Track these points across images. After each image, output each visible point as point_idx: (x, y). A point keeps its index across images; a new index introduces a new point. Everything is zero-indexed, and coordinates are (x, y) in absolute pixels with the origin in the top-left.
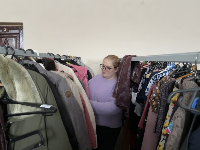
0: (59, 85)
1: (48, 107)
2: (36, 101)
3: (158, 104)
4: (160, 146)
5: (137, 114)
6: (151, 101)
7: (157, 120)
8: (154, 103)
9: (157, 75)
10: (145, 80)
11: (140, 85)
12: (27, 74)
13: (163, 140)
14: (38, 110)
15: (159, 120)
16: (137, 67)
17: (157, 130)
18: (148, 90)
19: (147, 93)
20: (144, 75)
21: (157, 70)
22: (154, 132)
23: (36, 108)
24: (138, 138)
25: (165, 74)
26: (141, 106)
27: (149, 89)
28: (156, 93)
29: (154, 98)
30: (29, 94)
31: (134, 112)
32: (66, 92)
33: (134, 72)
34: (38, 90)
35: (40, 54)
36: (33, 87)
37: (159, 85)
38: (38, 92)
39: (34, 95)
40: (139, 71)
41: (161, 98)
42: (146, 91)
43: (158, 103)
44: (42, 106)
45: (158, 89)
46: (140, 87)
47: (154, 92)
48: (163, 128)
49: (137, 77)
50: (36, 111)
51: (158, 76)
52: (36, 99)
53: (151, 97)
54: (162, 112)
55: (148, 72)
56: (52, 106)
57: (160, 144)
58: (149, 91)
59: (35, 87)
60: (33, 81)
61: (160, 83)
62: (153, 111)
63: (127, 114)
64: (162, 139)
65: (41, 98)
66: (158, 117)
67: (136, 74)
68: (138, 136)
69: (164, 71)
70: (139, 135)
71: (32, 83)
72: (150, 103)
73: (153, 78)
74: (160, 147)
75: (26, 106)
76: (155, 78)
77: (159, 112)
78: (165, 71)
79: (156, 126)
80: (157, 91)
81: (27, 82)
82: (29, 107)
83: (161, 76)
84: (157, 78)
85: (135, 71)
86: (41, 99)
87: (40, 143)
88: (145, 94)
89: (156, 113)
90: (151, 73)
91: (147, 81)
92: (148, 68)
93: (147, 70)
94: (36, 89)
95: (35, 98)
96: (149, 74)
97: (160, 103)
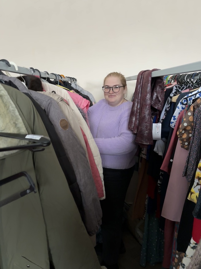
0: (50, 111)
1: (37, 137)
2: (19, 130)
3: (190, 138)
4: (192, 193)
5: (157, 153)
6: (180, 133)
7: (189, 159)
8: (185, 136)
9: (187, 97)
10: (169, 105)
11: (163, 112)
12: (2, 90)
13: (197, 185)
14: (23, 143)
15: (191, 159)
16: (160, 86)
17: (188, 173)
18: (174, 119)
19: (173, 122)
20: (169, 98)
21: (188, 90)
22: (184, 176)
23: (18, 140)
24: (159, 185)
25: (199, 95)
26: (164, 142)
27: (176, 118)
28: (188, 122)
29: (185, 129)
30: (7, 120)
31: (154, 150)
32: (62, 121)
33: (155, 94)
34: (20, 115)
35: (19, 67)
36: (13, 110)
37: (192, 109)
38: (21, 117)
39: (14, 121)
40: (161, 92)
41: (195, 129)
42: (172, 120)
43: (190, 135)
44: (28, 137)
45: (190, 116)
46: (163, 116)
47: (185, 119)
48: (198, 169)
49: (159, 101)
50: (19, 145)
51: (189, 98)
52: (18, 128)
53: (180, 127)
54: (196, 147)
55: (174, 94)
56: (43, 136)
57: (193, 190)
58: (176, 120)
59: (15, 110)
60: (13, 101)
61: (194, 107)
62: (183, 147)
63: (143, 154)
64: (195, 184)
65: (25, 127)
66: (189, 155)
67: (157, 97)
68: (159, 182)
69: (197, 91)
70: (161, 181)
71: (11, 104)
72: (179, 136)
73: (182, 102)
74: (193, 195)
75: (4, 138)
76: (184, 101)
77: (191, 147)
78: (199, 91)
79: (187, 167)
80: (190, 118)
81: (3, 101)
82: (9, 140)
83: (193, 98)
84: (187, 101)
85: (156, 92)
86: (25, 129)
87: (28, 189)
88: (171, 125)
89: (187, 149)
90: (178, 95)
91: (172, 107)
92: (175, 88)
93: (174, 91)
94: (17, 113)
95: (17, 126)
96: (177, 97)
97: (193, 136)
